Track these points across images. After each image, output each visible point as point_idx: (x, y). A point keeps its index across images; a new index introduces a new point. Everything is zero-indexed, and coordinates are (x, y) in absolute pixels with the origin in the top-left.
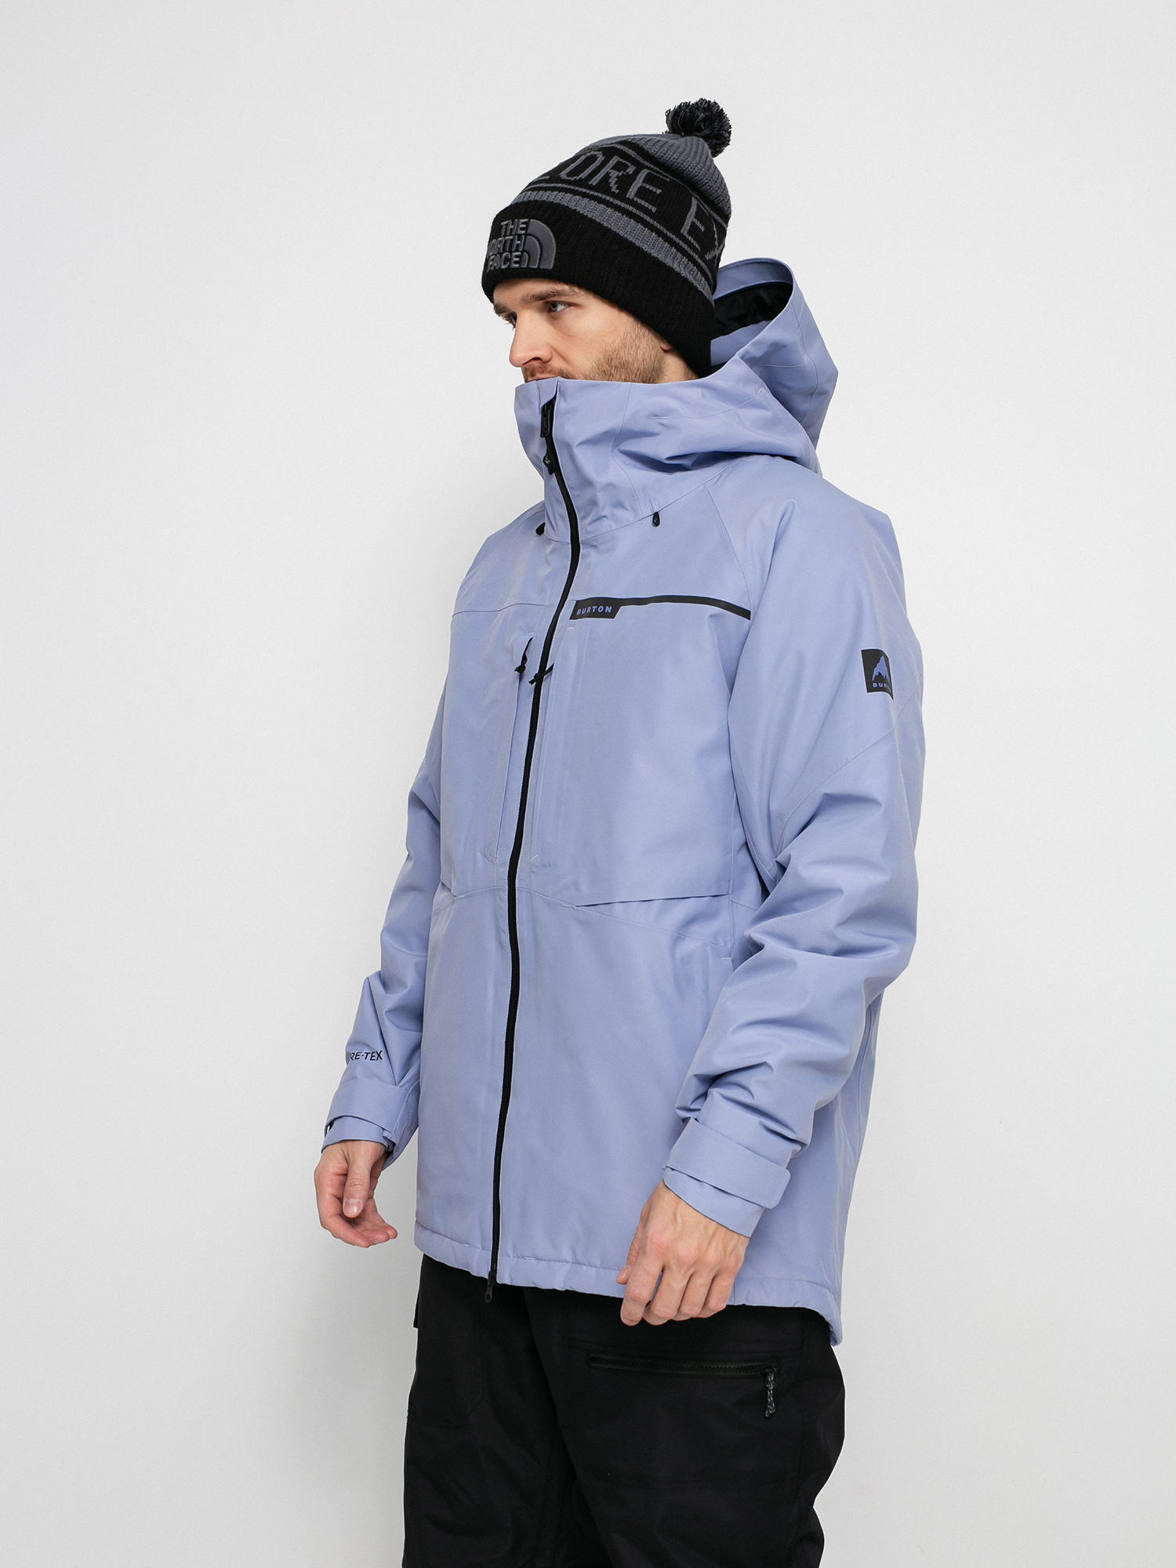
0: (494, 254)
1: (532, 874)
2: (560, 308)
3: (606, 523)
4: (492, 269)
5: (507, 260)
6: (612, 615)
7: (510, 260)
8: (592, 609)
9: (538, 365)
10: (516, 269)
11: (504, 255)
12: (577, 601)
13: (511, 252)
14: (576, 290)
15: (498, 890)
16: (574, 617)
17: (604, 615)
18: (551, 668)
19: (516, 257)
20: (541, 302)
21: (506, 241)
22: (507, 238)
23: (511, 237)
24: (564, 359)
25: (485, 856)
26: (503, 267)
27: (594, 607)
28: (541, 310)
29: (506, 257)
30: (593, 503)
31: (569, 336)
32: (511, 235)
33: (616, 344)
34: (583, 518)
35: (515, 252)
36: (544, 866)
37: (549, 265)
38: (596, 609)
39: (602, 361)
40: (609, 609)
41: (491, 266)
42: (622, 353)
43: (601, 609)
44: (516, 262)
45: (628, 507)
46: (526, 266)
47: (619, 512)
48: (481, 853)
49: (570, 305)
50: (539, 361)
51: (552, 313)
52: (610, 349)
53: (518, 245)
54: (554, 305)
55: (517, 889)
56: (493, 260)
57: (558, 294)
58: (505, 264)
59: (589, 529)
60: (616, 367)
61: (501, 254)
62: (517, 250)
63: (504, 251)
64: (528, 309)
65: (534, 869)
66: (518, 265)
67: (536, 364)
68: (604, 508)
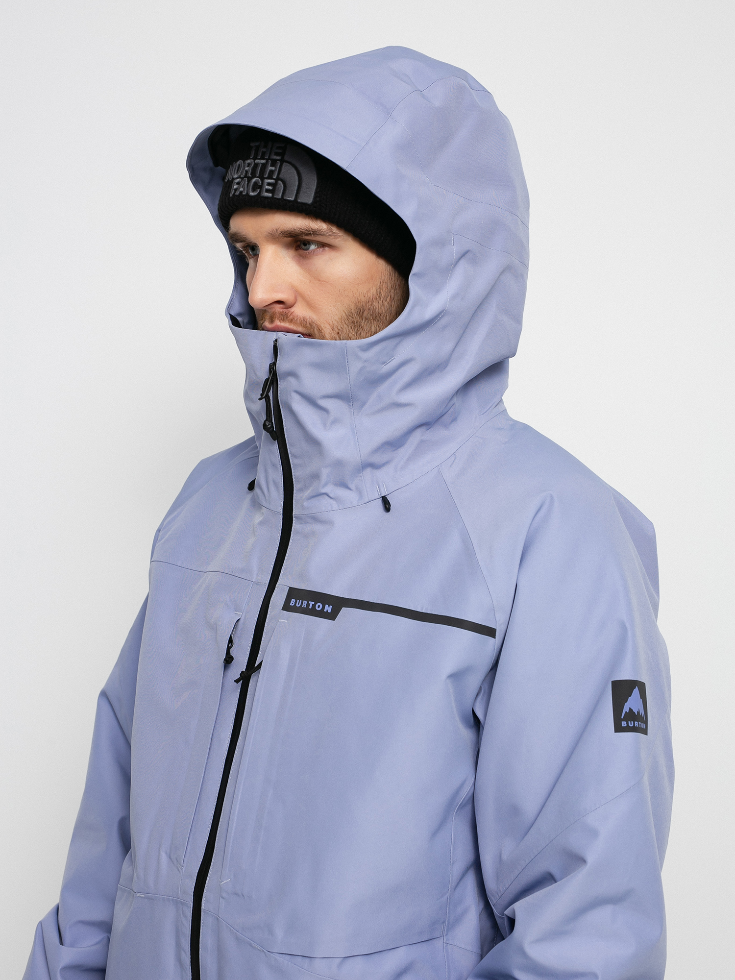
0: (239, 177)
1: (221, 899)
2: (313, 247)
3: (325, 502)
4: (237, 193)
5: (256, 187)
6: (332, 616)
7: (261, 187)
8: (308, 605)
9: (280, 310)
10: (267, 198)
11: (254, 180)
12: (290, 588)
13: (262, 178)
14: (335, 230)
15: (182, 904)
16: (286, 607)
17: (322, 614)
18: (261, 664)
19: (269, 184)
20: (289, 239)
21: (256, 165)
22: (257, 161)
23: (264, 161)
24: (310, 305)
25: (170, 858)
26: (252, 194)
27: (311, 603)
28: (288, 246)
29: (255, 183)
30: (316, 476)
31: (319, 280)
32: (262, 158)
33: (370, 295)
34: (301, 490)
35: (268, 178)
36: (236, 894)
37: (308, 197)
38: (314, 606)
39: (353, 311)
40: (328, 609)
41: (236, 190)
42: (376, 304)
43: (319, 607)
44: (268, 191)
45: (352, 486)
46: (280, 196)
47: (341, 492)
48: (166, 853)
49: (323, 245)
50: (281, 306)
51: (301, 252)
52: (363, 299)
53: (272, 172)
54: (306, 243)
55: (202, 911)
56: (238, 183)
57: (314, 232)
58: (254, 190)
59: (306, 504)
60: (366, 319)
61: (249, 179)
62: (270, 177)
63: (254, 176)
64: (274, 244)
65: (224, 895)
66: (270, 195)
67: (278, 308)
68: (326, 484)
